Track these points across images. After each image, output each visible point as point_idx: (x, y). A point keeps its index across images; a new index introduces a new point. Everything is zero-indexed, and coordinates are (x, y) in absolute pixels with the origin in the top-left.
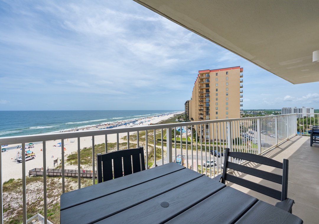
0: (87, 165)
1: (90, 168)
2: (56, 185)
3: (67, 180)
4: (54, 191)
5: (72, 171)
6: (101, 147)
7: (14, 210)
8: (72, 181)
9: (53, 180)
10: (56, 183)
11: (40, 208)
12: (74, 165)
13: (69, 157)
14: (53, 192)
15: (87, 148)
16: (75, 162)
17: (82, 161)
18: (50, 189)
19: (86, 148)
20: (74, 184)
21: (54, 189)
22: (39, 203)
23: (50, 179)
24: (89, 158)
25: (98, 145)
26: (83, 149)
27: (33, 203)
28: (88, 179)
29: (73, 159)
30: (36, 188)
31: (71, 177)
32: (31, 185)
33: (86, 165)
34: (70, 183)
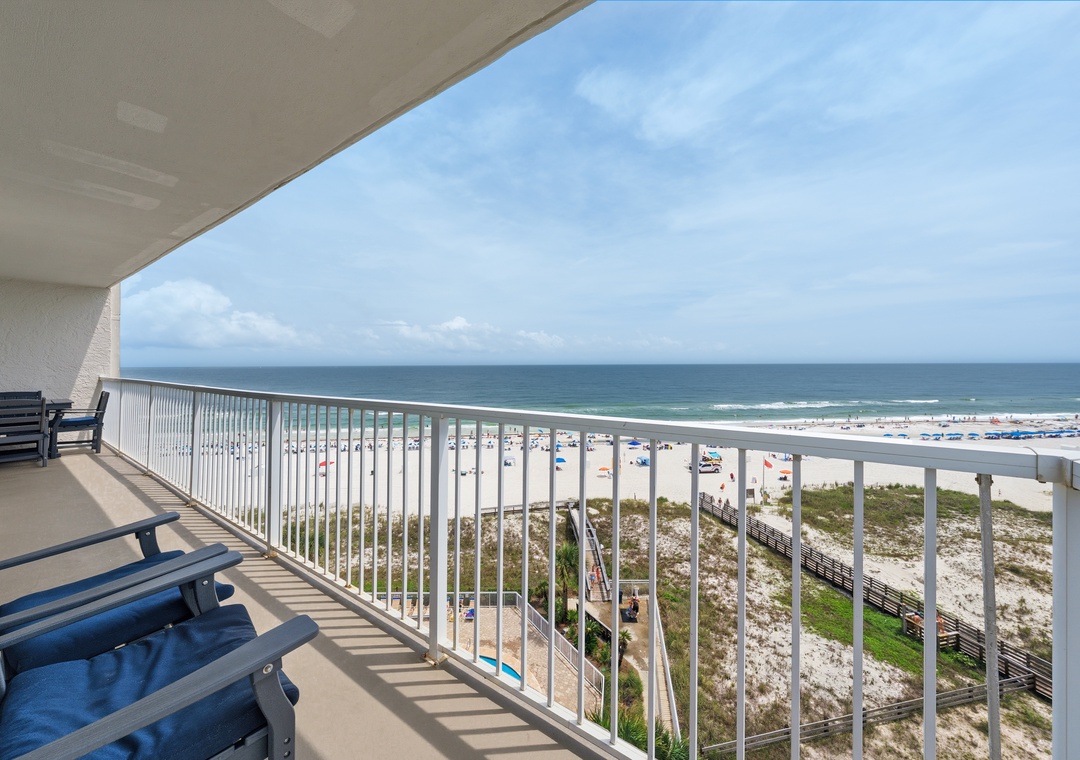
0: (825, 535)
1: (832, 548)
2: (722, 546)
3: (750, 549)
4: (711, 556)
5: (773, 532)
6: (916, 496)
7: (638, 553)
8: (763, 557)
9: (720, 532)
10: (724, 543)
11: (669, 575)
12: (787, 519)
13: (787, 494)
14: (707, 558)
17: (819, 518)
18: (707, 548)
20: (762, 566)
21: (714, 554)
22: (673, 564)
23: (716, 528)
24: (847, 516)
25: (907, 487)
26: (845, 487)
27: (665, 558)
28: (810, 576)
30: (684, 533)
31: (765, 544)
32: (680, 521)
33: (822, 534)
34: (756, 559)
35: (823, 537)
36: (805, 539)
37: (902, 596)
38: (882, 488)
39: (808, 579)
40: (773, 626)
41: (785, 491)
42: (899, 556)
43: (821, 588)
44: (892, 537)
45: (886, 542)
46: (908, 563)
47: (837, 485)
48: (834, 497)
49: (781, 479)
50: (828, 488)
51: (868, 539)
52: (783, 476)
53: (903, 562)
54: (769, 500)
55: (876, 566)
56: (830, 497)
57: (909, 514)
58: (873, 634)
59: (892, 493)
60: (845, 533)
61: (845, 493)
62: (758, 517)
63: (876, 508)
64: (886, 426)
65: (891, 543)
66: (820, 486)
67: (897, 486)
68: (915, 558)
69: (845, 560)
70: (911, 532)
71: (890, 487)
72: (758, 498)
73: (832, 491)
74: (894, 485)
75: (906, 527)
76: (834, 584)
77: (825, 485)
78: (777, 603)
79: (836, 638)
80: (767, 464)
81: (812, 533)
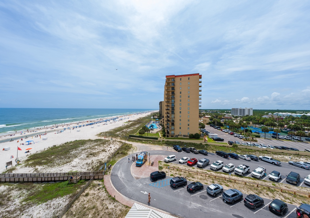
3: (9, 188)
5: (22, 175)
6: (72, 144)
8: (16, 188)
12: (29, 167)
13: (30, 157)
15: (57, 146)
16: (33, 163)
17: (43, 161)
19: (55, 146)
20: (16, 192)
24: (53, 157)
25: (70, 142)
26: (52, 147)
29: (33, 159)
31: (18, 182)
34: (12, 191)
35: (44, 167)
36: (37, 171)
37: (68, 174)
38: (63, 144)
39: (38, 185)
40: (21, 214)
41: (28, 156)
42: (68, 162)
43: (43, 186)
44: (65, 158)
45: (64, 160)
46: (70, 163)
47: (49, 148)
48: (48, 152)
49: (26, 152)
50: (46, 150)
51: (59, 161)
52: (27, 151)
53: (69, 164)
54: (20, 163)
55: (61, 169)
56: (47, 153)
57: (70, 150)
58: (61, 190)
59: (66, 145)
60: (52, 163)
61: (52, 150)
62: (14, 172)
63: (61, 151)
64: (64, 126)
65: (65, 160)
66: (43, 150)
67: (67, 142)
68: (72, 161)
69: (52, 171)
70: (71, 154)
71: (65, 143)
72: (14, 163)
73: (47, 150)
74: (66, 143)
75: (69, 153)
76: (48, 181)
77: (45, 149)
78: (24, 203)
79: (49, 200)
80: (19, 149)
81: (39, 168)
